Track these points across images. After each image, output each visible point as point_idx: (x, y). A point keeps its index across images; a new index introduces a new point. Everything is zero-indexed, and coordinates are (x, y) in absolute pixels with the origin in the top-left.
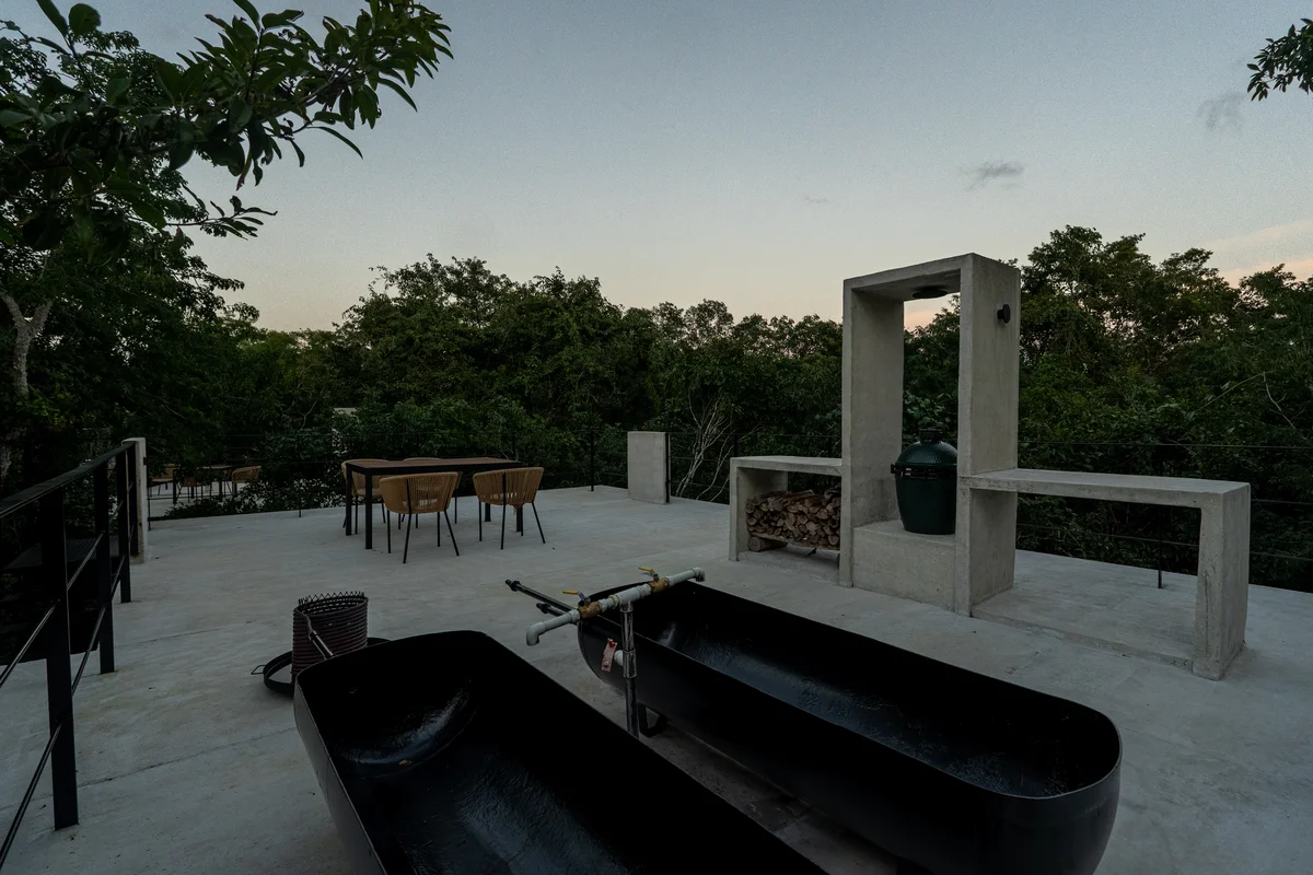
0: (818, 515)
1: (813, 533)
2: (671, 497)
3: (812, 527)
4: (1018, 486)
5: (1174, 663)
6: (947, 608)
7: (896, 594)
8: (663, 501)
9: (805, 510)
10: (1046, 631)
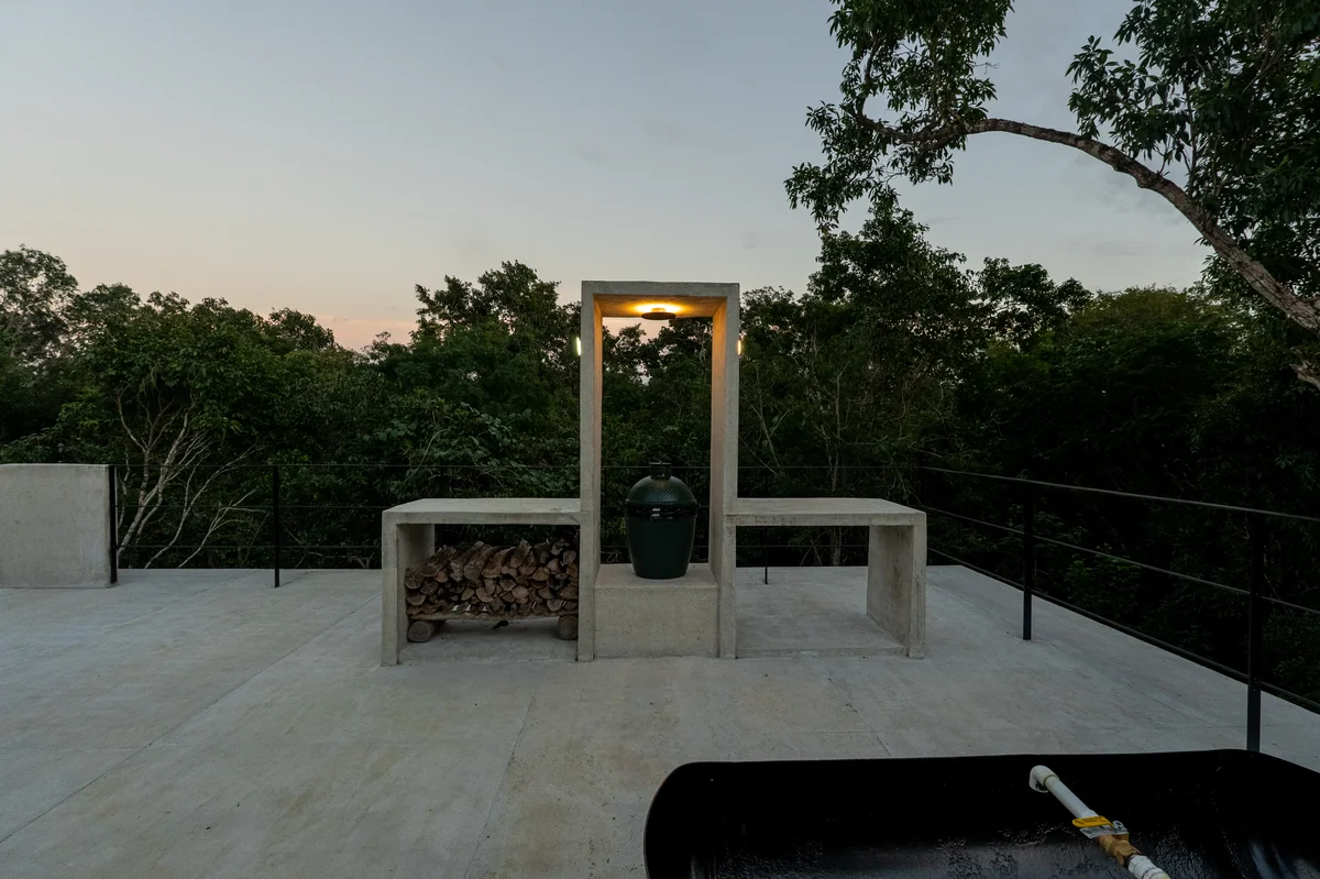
0: (535, 577)
1: (524, 601)
2: (120, 572)
3: (521, 593)
4: (783, 519)
5: (895, 653)
6: (709, 655)
7: (652, 654)
8: (105, 581)
9: (513, 573)
10: (803, 653)
